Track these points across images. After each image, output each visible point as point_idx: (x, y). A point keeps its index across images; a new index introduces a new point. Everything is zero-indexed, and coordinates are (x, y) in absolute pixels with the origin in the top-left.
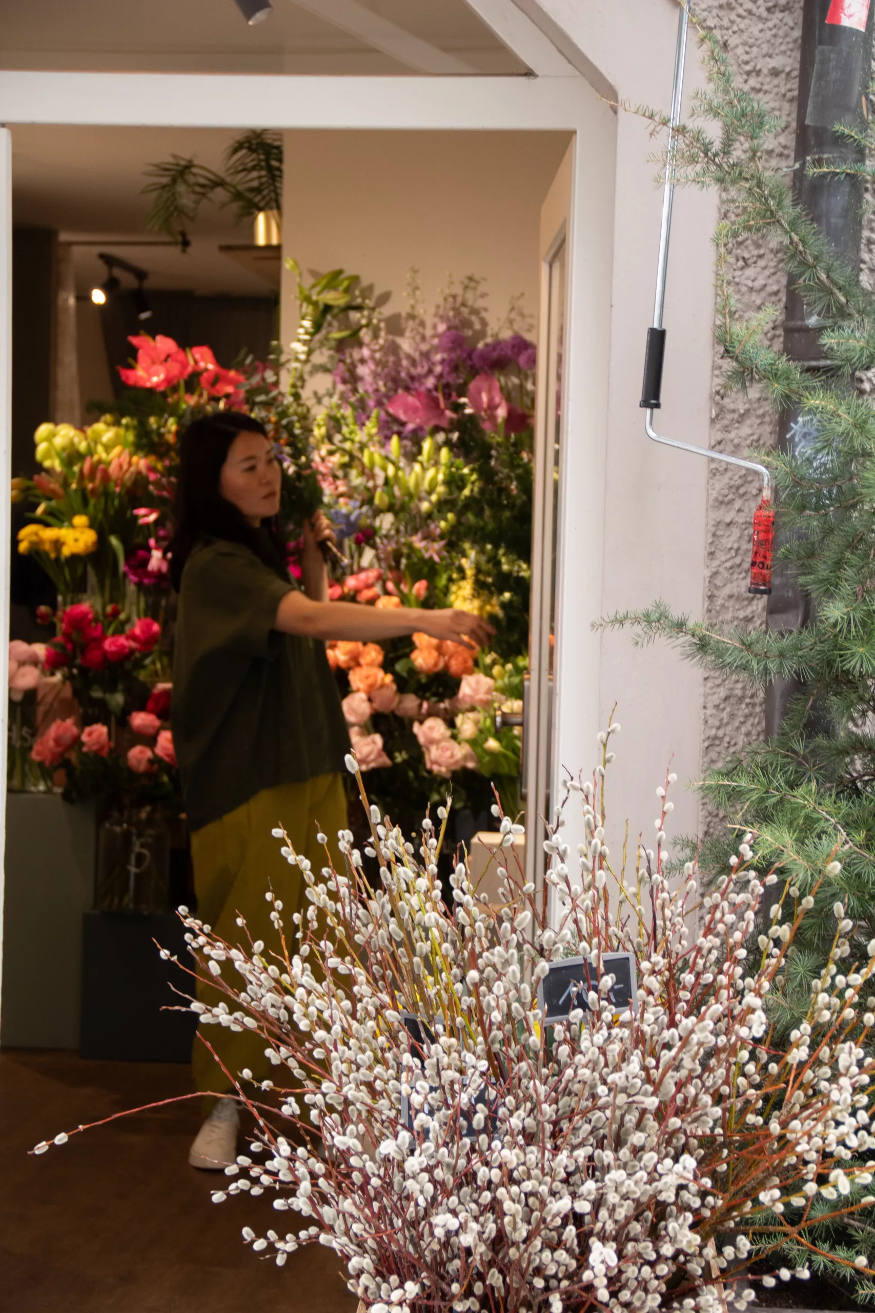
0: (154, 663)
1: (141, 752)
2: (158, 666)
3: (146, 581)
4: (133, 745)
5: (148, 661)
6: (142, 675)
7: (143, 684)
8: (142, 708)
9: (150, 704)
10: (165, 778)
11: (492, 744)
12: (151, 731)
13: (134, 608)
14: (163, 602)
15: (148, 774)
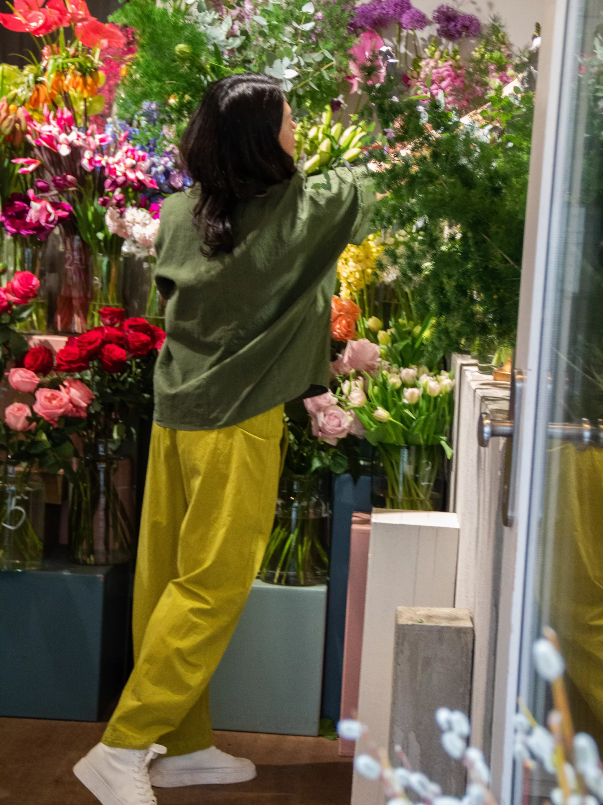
0: (30, 315)
1: (19, 409)
2: (34, 317)
3: (24, 233)
4: (11, 403)
5: (25, 315)
6: (18, 327)
7: (20, 336)
8: (20, 364)
9: (28, 360)
10: (44, 437)
11: (382, 413)
12: (29, 388)
13: (11, 259)
14: (40, 254)
15: (26, 432)
